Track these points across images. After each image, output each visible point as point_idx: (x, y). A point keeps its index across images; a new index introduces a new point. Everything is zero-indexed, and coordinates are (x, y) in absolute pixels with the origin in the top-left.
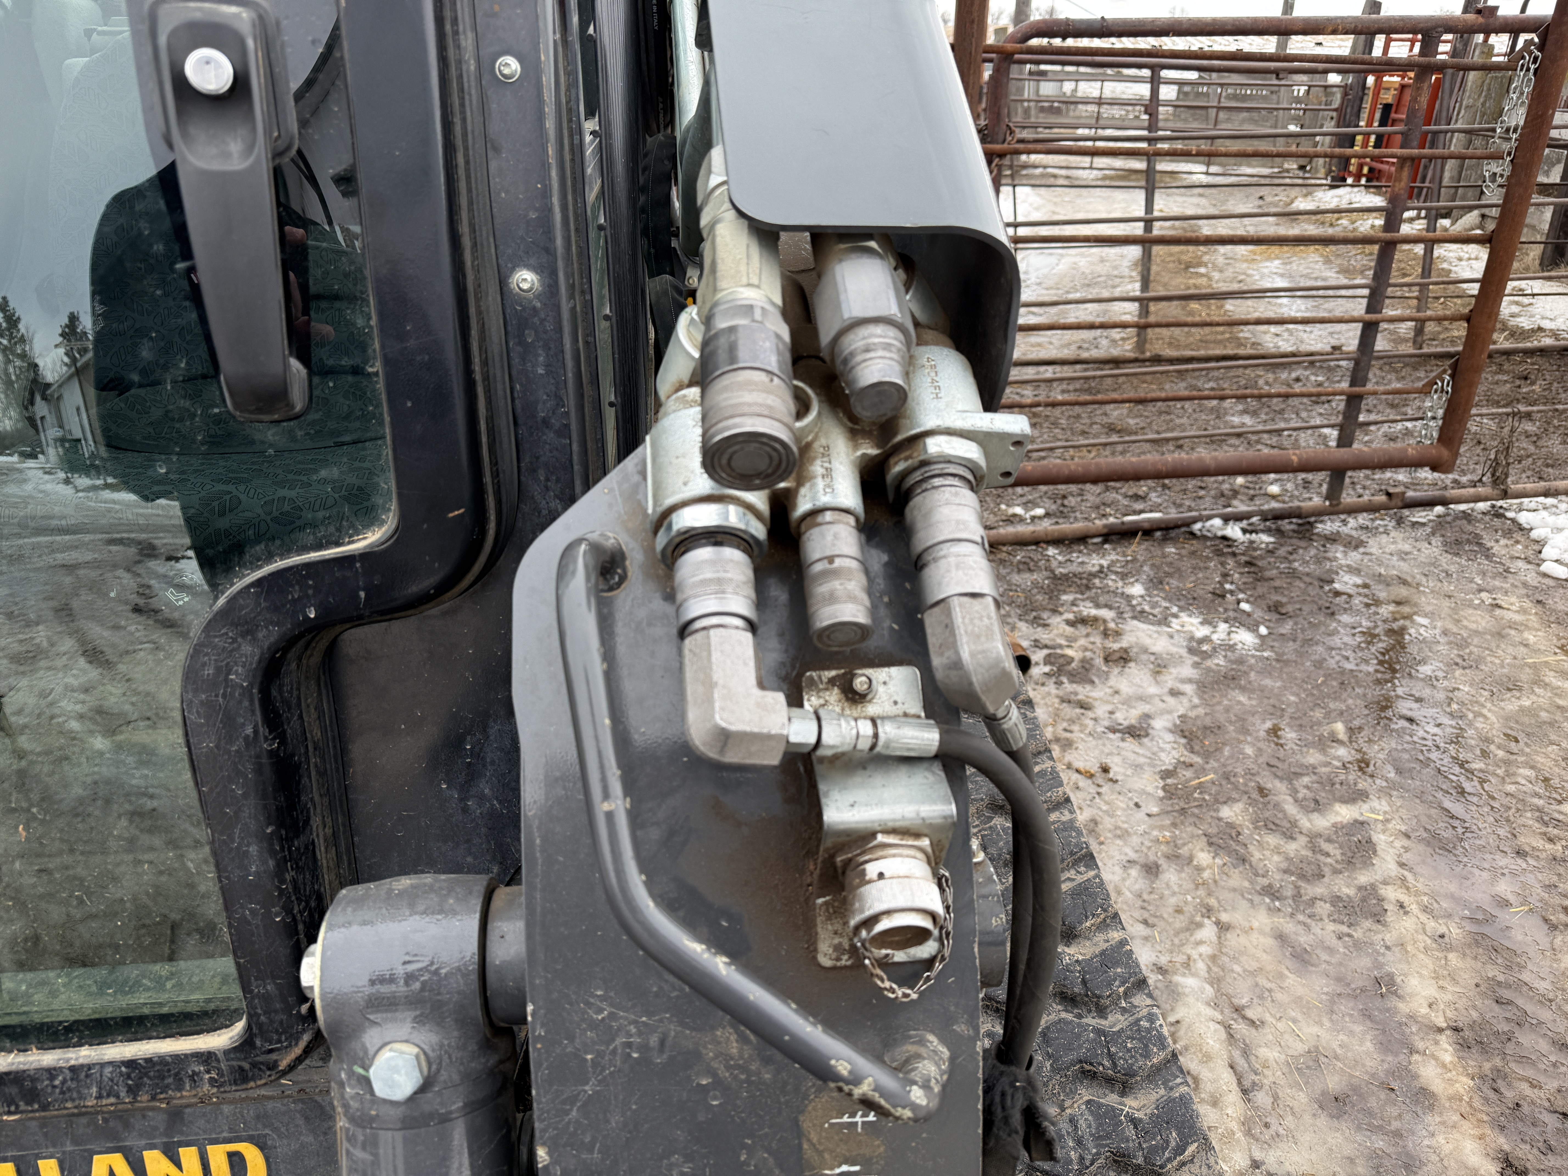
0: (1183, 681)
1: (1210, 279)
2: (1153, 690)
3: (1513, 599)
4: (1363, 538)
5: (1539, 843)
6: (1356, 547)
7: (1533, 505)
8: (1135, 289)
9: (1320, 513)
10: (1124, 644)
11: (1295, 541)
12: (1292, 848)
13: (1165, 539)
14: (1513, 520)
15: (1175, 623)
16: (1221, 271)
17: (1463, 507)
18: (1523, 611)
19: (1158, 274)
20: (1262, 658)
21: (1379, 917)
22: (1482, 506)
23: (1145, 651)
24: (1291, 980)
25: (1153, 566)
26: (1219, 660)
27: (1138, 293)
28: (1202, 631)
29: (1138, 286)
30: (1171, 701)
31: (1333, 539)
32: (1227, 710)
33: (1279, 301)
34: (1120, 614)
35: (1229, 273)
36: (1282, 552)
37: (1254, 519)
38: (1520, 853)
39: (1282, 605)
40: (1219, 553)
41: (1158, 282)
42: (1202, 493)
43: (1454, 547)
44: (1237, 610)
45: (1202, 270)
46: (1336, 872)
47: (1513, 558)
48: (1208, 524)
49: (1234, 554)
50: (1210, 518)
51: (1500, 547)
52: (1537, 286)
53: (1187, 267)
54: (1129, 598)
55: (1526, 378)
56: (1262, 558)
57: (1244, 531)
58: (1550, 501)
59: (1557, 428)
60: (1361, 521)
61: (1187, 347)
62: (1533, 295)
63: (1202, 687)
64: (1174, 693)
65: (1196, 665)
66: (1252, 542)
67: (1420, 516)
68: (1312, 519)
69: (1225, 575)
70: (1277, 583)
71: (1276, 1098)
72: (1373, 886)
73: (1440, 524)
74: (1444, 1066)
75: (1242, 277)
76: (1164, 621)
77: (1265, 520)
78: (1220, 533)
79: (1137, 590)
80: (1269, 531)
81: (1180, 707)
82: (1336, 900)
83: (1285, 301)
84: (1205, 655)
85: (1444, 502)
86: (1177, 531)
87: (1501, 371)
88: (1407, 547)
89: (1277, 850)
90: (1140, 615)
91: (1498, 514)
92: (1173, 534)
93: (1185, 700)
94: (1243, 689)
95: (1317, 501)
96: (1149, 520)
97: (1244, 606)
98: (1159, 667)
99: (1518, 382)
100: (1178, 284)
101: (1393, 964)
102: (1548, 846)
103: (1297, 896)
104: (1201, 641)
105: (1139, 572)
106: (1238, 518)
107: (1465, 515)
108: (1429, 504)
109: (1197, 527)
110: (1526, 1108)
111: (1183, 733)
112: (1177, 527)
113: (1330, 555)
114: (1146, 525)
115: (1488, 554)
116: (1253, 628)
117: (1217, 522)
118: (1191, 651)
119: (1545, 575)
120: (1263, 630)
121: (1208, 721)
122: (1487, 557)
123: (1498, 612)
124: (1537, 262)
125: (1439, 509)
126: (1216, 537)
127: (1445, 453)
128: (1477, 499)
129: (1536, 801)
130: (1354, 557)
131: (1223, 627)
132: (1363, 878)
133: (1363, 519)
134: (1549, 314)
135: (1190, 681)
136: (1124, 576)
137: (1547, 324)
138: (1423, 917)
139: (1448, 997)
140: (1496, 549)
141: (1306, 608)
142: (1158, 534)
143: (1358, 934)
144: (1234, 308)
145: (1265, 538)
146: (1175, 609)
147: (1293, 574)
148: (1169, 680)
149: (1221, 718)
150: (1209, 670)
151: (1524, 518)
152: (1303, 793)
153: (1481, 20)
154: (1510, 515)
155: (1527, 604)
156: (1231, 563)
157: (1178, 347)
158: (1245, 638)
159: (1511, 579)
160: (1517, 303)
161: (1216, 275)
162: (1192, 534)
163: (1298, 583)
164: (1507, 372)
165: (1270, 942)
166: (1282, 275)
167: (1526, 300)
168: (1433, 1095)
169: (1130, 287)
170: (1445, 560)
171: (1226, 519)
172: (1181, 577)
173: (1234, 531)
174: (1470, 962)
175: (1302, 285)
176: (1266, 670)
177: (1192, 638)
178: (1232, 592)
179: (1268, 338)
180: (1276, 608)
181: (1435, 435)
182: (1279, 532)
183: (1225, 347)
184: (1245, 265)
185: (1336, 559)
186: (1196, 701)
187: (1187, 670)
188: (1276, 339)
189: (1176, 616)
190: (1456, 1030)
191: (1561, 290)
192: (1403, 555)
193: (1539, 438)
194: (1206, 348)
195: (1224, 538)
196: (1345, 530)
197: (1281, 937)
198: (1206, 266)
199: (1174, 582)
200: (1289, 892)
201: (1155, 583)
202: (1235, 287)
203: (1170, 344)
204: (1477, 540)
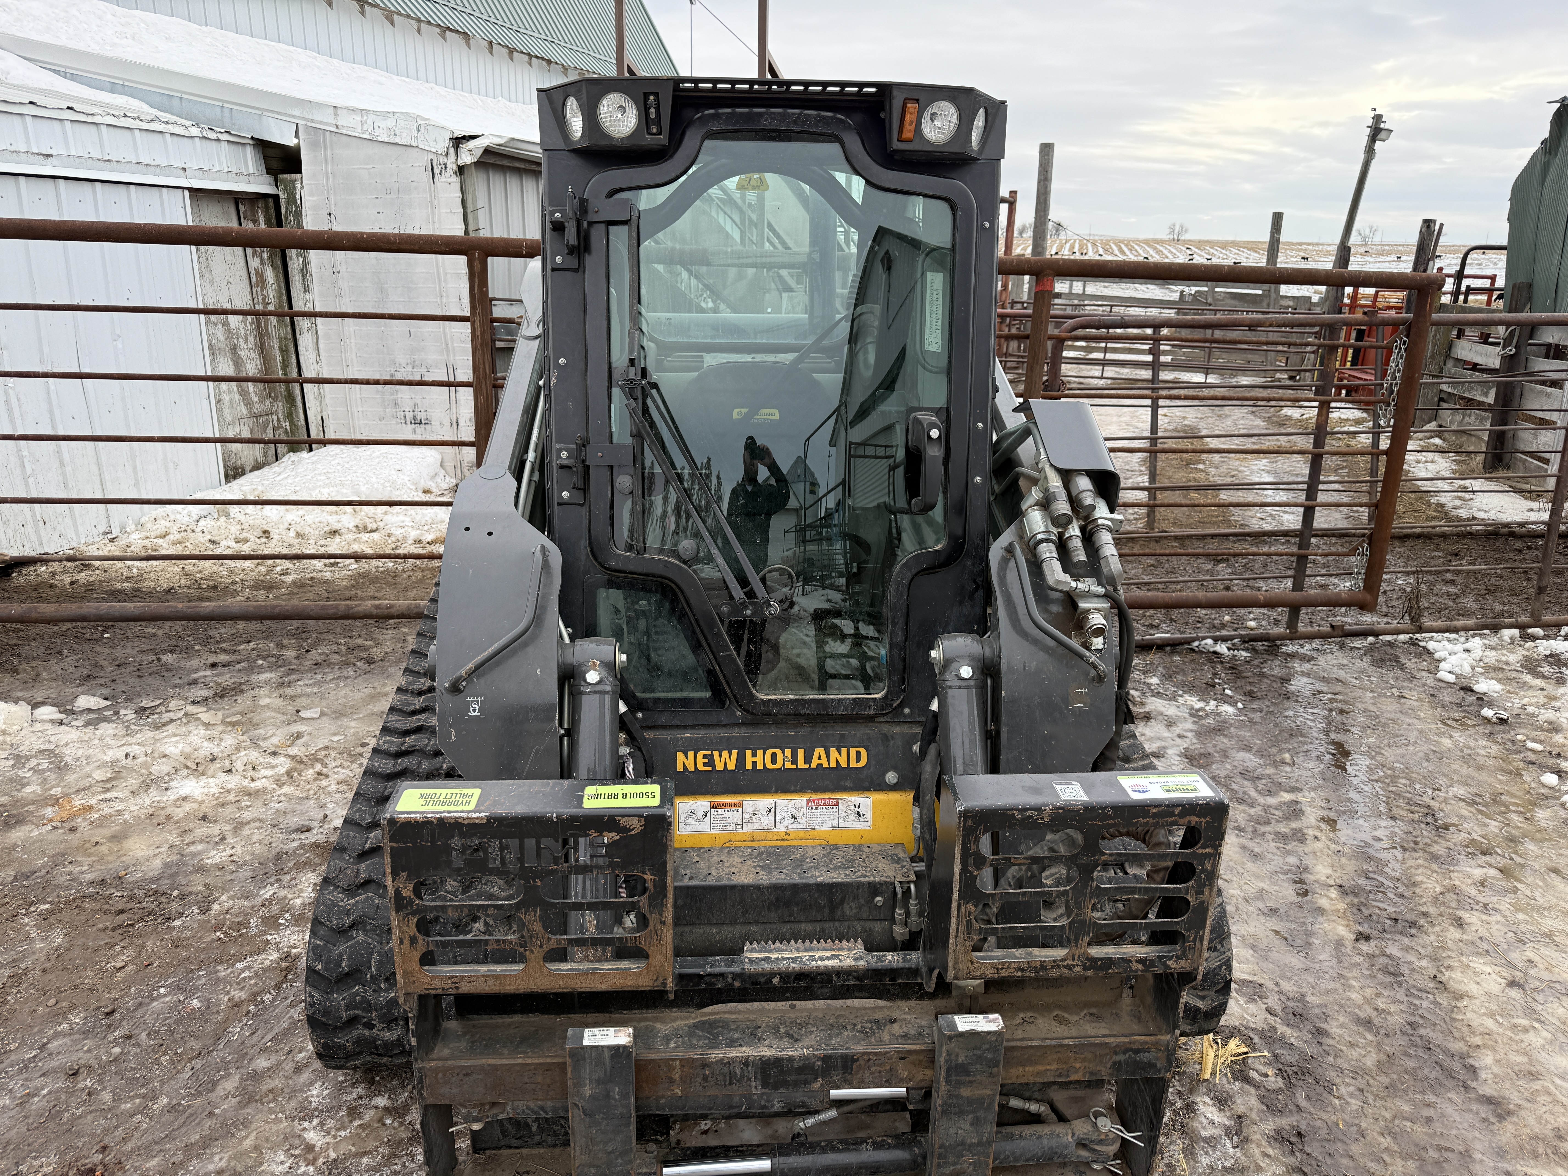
0: (1186, 731)
1: (1207, 473)
2: (1166, 734)
3: (1415, 693)
4: (1315, 655)
5: (1404, 813)
6: (1309, 661)
7: (1440, 638)
8: (1144, 481)
9: (1283, 638)
10: (1147, 710)
11: (1266, 656)
12: (1252, 811)
13: (1173, 652)
14: (1424, 648)
15: (1180, 700)
16: (1217, 468)
17: (1389, 638)
18: (1419, 700)
19: (1163, 469)
20: (1239, 721)
21: (1302, 840)
22: (1402, 637)
23: (1162, 714)
24: (1249, 865)
25: (1164, 667)
26: (1210, 721)
27: (1147, 484)
28: (1199, 705)
29: (1146, 478)
30: (1179, 741)
31: (1293, 656)
32: (1215, 746)
33: (1266, 492)
34: (1144, 694)
35: (1224, 469)
36: (1256, 662)
37: (1236, 641)
38: (1393, 818)
39: (1254, 692)
40: (1211, 661)
41: (1163, 475)
42: (1199, 625)
43: (1379, 663)
44: (1223, 694)
45: (1201, 466)
46: (1278, 821)
47: (1419, 670)
48: (1203, 642)
49: (1222, 662)
50: (1204, 638)
51: (1410, 663)
52: (1477, 485)
53: (1188, 464)
54: (1149, 685)
55: (1456, 555)
56: (1241, 665)
57: (1229, 649)
58: (1453, 636)
59: (1473, 590)
60: (1314, 645)
61: (1189, 526)
62: (1474, 492)
63: (1198, 734)
64: (1180, 736)
65: (1194, 723)
66: (1234, 656)
67: (1358, 643)
68: (1278, 642)
69: (1215, 674)
70: (1251, 680)
71: (1237, 909)
72: (1301, 830)
73: (1372, 648)
74: (1332, 899)
75: (1233, 473)
76: (1174, 698)
77: (1245, 642)
78: (1211, 650)
79: (1154, 680)
80: (1246, 650)
81: (1184, 744)
82: (1277, 834)
83: (1270, 492)
84: (1201, 718)
85: (1376, 634)
86: (1181, 647)
87: (1437, 549)
88: (1345, 662)
89: (1244, 811)
90: (1158, 695)
91: (1414, 643)
92: (1179, 648)
93: (1188, 740)
94: (1225, 736)
95: (1280, 630)
96: (1161, 639)
97: (1228, 692)
98: (1170, 723)
99: (1449, 558)
100: (1180, 477)
101: (1308, 861)
102: (1411, 815)
103: (1255, 831)
104: (1198, 710)
105: (1155, 670)
106: (1224, 639)
107: (1390, 644)
108: (1364, 634)
109: (1196, 643)
110: (1375, 917)
111: (1186, 757)
112: (1182, 644)
113: (1290, 665)
114: (1159, 642)
115: (1402, 667)
116: (1234, 704)
117: (1209, 641)
118: (1191, 715)
119: (1440, 680)
120: (1240, 705)
121: (1202, 751)
122: (1402, 669)
123: (1403, 700)
124: (1481, 466)
125: (1371, 639)
126: (1209, 652)
127: (1368, 597)
128: (1398, 632)
129: (1407, 795)
130: (1307, 666)
131: (1213, 703)
132: (1294, 825)
133: (1316, 644)
134: (1485, 507)
135: (1191, 731)
136: (1145, 673)
137: (1481, 515)
138: (1329, 843)
139: (1338, 875)
140: (1409, 664)
141: (1270, 695)
142: (1168, 648)
143: (1288, 847)
144: (1224, 496)
145: (1244, 654)
146: (1180, 692)
147: (1263, 675)
148: (1177, 730)
149: (1211, 751)
150: (1203, 725)
151: (1431, 645)
152: (1261, 787)
153: (1366, 318)
154: (1421, 644)
155: (1423, 696)
156: (1219, 667)
157: (1181, 526)
158: (1227, 709)
159: (1415, 682)
160: (1460, 498)
161: (1212, 471)
162: (1192, 650)
163: (1265, 680)
164: (1443, 551)
165: (1238, 849)
166: (1268, 472)
167: (1467, 496)
168: (1324, 910)
169: (1140, 479)
170: (1371, 670)
171: (1216, 640)
172: (1185, 674)
173: (1222, 648)
174: (1353, 862)
175: (1285, 480)
176: (1241, 725)
177: (1192, 708)
178: (1219, 684)
179: (1254, 521)
180: (1251, 695)
181: (1361, 585)
182: (1254, 650)
183: (1219, 527)
184: (1237, 463)
185: (1293, 667)
186: (1195, 741)
187: (1189, 725)
188: (1261, 522)
189: (1181, 696)
190: (1341, 886)
191: (1496, 488)
192: (1342, 666)
193: (1458, 596)
194: (1203, 528)
195: (1215, 653)
196: (1302, 651)
197: (1244, 847)
198: (1204, 463)
199: (1180, 677)
200: (1250, 829)
201: (1168, 677)
202: (1229, 480)
203: (1174, 524)
204: (1397, 660)
